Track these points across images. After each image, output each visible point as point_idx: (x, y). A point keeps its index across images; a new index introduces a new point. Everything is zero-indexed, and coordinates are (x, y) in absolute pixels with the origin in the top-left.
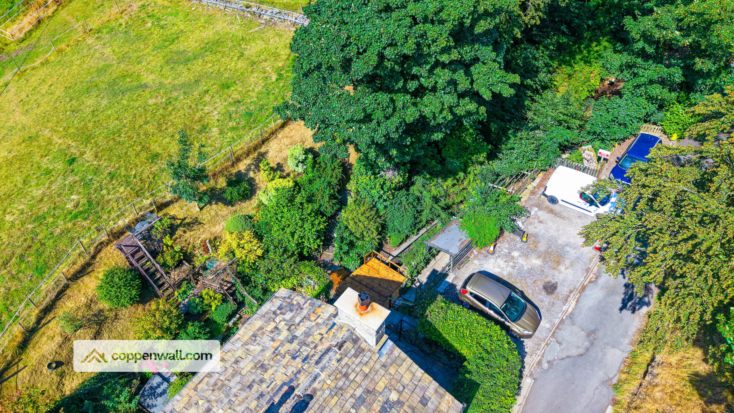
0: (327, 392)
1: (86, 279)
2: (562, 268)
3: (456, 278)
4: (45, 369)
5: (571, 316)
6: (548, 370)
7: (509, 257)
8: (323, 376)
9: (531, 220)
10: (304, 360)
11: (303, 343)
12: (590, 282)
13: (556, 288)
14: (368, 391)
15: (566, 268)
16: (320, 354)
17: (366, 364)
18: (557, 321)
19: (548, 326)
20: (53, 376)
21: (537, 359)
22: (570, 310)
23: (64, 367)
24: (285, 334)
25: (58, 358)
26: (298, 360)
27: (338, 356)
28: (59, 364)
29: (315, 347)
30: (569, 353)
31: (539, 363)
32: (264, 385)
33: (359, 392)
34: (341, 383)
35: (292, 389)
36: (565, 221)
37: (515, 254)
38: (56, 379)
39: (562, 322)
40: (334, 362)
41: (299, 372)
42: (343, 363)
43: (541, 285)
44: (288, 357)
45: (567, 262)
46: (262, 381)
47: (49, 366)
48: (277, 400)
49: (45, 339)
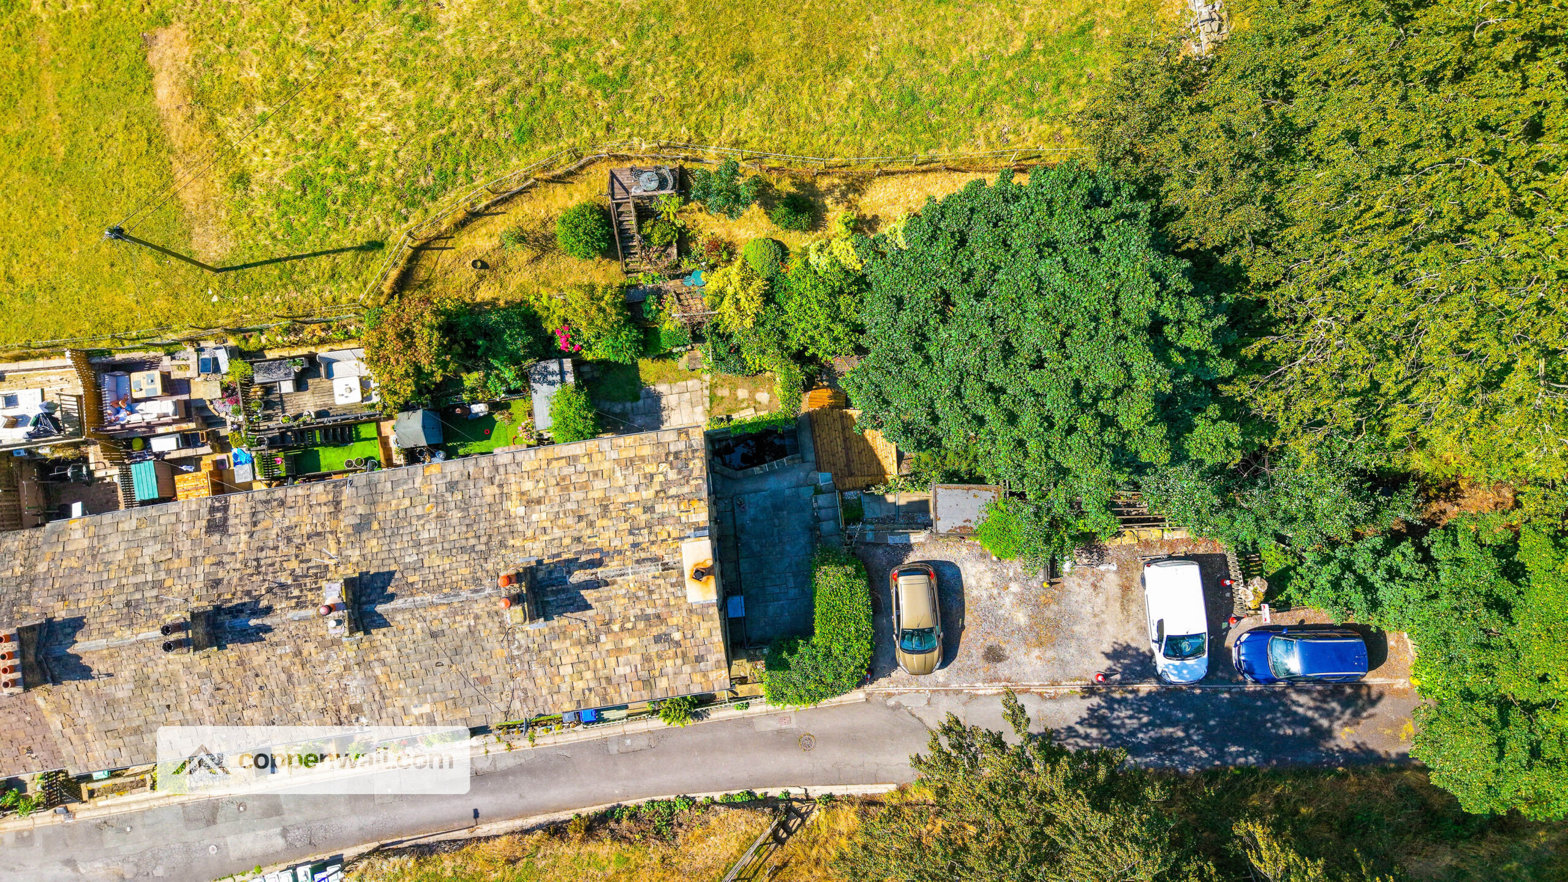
0: (624, 591)
1: (559, 189)
2: (1036, 652)
3: (923, 544)
4: (469, 263)
5: (973, 697)
6: (888, 707)
7: (1003, 584)
8: (631, 577)
9: (1089, 572)
10: (635, 545)
11: (649, 526)
12: (1040, 694)
13: (1000, 660)
14: (658, 616)
15: (1038, 657)
16: (648, 555)
17: (677, 598)
18: (954, 686)
19: (941, 679)
20: (474, 274)
21: (892, 690)
22: (981, 692)
23: (487, 272)
24: (648, 494)
25: (486, 259)
26: (630, 539)
27: (657, 574)
28: (485, 266)
29: (653, 543)
30: (925, 719)
31: (889, 695)
32: (589, 532)
33: (650, 611)
34: (640, 594)
35: (599, 563)
36: (1120, 616)
37: (1014, 587)
38: (474, 278)
39: (958, 692)
40: (650, 575)
41: (620, 552)
42: (658, 582)
43: (991, 641)
44: (627, 526)
45: (1050, 654)
46: (591, 524)
47: (474, 264)
48: (583, 559)
49: (484, 230)
